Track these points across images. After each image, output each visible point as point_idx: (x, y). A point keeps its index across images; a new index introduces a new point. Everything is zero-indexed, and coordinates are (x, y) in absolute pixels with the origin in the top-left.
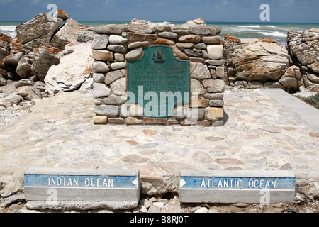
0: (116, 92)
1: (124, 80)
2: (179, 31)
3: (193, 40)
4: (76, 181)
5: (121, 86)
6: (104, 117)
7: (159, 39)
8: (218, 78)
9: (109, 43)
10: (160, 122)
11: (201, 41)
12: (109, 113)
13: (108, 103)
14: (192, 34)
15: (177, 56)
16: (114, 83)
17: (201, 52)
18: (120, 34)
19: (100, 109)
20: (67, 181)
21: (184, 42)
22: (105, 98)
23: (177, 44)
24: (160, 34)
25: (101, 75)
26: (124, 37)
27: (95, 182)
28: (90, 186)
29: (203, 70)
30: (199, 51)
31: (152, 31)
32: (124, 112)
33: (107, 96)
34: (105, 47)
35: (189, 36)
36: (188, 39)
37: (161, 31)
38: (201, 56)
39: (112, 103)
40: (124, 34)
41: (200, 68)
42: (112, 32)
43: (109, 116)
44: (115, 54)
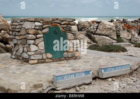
0: (40, 48)
1: (43, 42)
2: (61, 20)
3: (66, 24)
4: (73, 76)
5: (42, 46)
6: (37, 61)
7: (55, 24)
8: (76, 39)
9: (35, 26)
10: (59, 60)
11: (69, 24)
12: (38, 58)
13: (38, 54)
14: (66, 21)
15: (62, 31)
16: (39, 44)
17: (70, 29)
18: (39, 22)
19: (35, 57)
20: (70, 76)
21: (63, 25)
22: (36, 52)
23: (61, 26)
24: (55, 21)
25: (33, 41)
26: (41, 23)
27: (79, 75)
28: (78, 77)
29: (71, 36)
30: (69, 28)
31: (52, 20)
32: (45, 57)
33: (37, 51)
34: (34, 28)
35: (65, 22)
36: (65, 23)
37: (55, 20)
38: (70, 30)
39: (39, 53)
40: (41, 22)
41: (70, 35)
42: (36, 21)
43: (38, 60)
44: (38, 31)
